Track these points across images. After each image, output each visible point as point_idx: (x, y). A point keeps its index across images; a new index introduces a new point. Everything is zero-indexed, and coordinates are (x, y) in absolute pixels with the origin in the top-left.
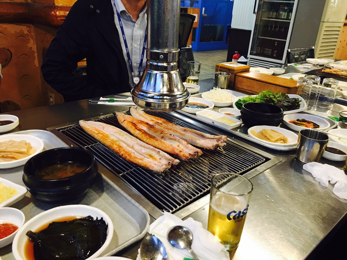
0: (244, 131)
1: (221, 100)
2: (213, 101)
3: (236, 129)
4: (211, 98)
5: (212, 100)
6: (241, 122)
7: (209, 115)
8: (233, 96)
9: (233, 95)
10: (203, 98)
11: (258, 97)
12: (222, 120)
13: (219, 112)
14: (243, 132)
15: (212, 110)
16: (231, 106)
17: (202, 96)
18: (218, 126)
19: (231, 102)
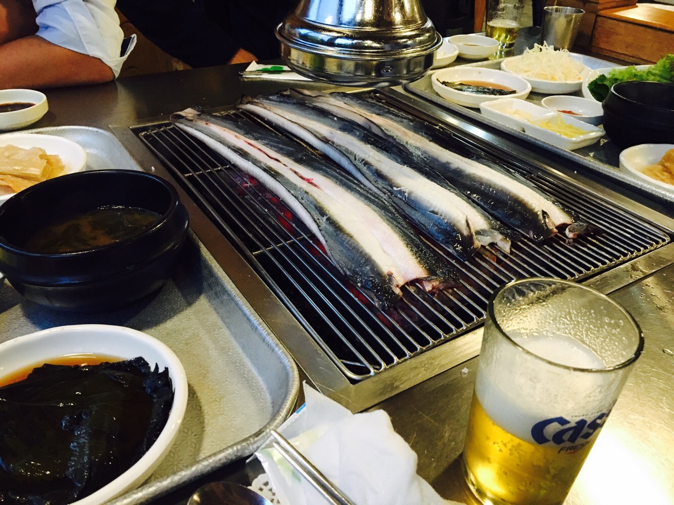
0: (606, 157)
1: (553, 78)
2: (531, 79)
3: (584, 150)
4: (526, 72)
5: (528, 76)
6: (602, 132)
7: (515, 113)
8: (584, 68)
9: (584, 66)
10: (503, 70)
11: (653, 69)
12: (549, 124)
13: (541, 105)
14: (604, 159)
15: (525, 100)
16: (578, 93)
17: (503, 65)
18: (536, 139)
19: (577, 82)
